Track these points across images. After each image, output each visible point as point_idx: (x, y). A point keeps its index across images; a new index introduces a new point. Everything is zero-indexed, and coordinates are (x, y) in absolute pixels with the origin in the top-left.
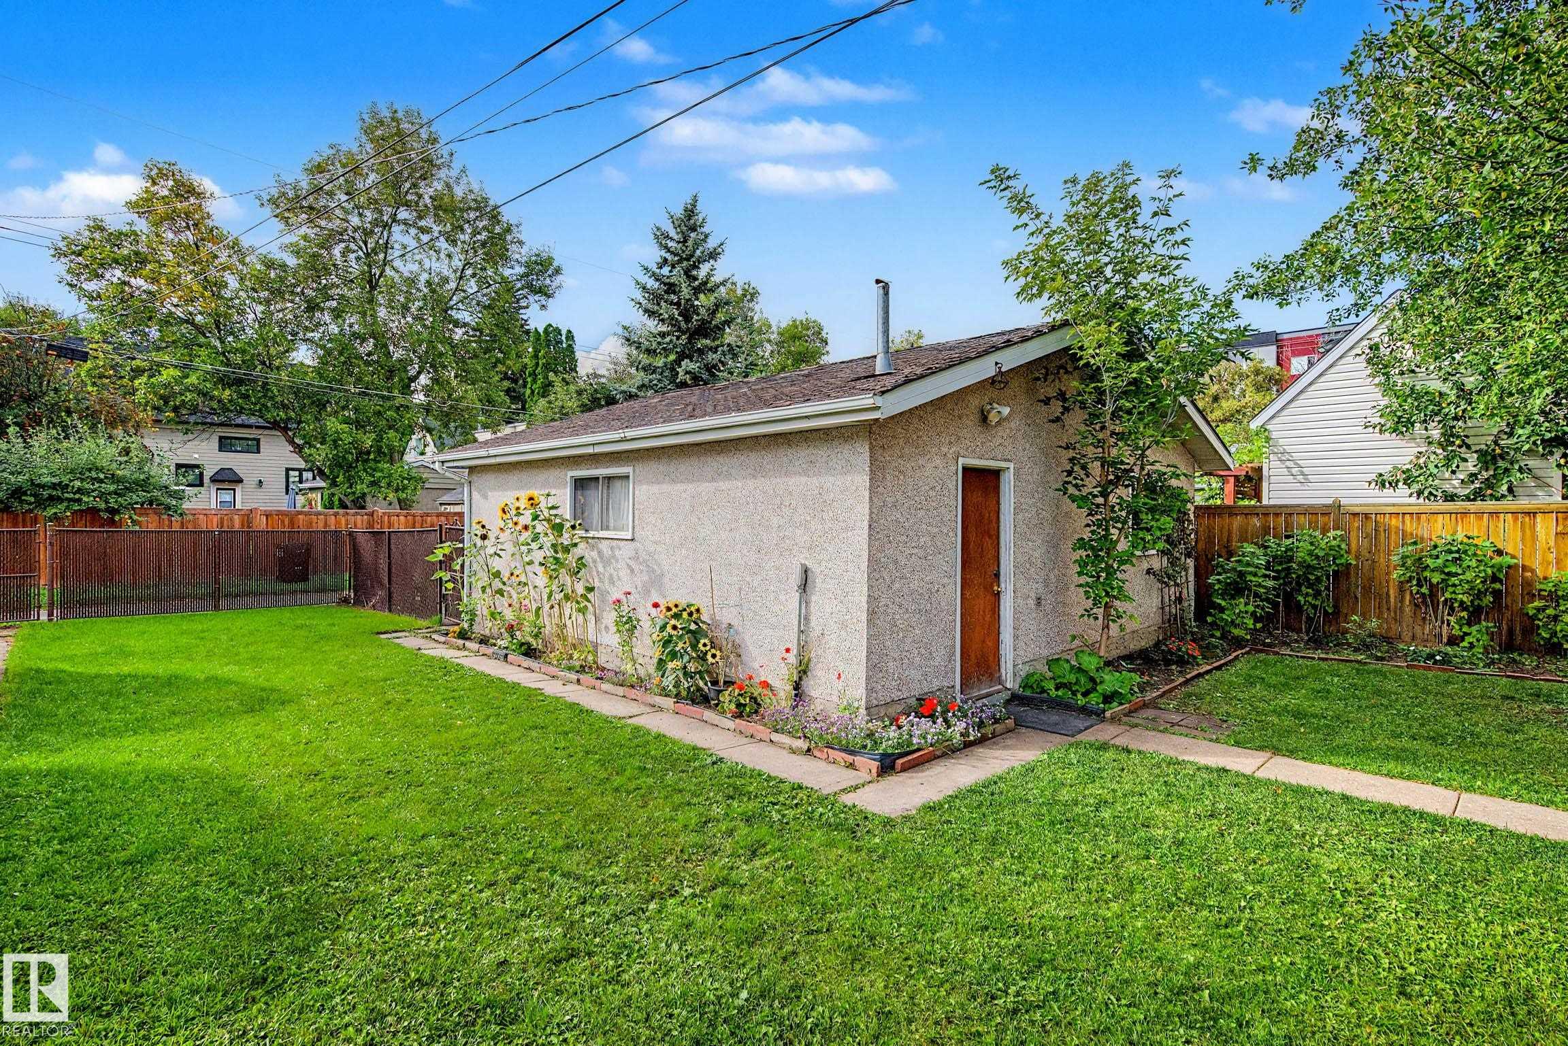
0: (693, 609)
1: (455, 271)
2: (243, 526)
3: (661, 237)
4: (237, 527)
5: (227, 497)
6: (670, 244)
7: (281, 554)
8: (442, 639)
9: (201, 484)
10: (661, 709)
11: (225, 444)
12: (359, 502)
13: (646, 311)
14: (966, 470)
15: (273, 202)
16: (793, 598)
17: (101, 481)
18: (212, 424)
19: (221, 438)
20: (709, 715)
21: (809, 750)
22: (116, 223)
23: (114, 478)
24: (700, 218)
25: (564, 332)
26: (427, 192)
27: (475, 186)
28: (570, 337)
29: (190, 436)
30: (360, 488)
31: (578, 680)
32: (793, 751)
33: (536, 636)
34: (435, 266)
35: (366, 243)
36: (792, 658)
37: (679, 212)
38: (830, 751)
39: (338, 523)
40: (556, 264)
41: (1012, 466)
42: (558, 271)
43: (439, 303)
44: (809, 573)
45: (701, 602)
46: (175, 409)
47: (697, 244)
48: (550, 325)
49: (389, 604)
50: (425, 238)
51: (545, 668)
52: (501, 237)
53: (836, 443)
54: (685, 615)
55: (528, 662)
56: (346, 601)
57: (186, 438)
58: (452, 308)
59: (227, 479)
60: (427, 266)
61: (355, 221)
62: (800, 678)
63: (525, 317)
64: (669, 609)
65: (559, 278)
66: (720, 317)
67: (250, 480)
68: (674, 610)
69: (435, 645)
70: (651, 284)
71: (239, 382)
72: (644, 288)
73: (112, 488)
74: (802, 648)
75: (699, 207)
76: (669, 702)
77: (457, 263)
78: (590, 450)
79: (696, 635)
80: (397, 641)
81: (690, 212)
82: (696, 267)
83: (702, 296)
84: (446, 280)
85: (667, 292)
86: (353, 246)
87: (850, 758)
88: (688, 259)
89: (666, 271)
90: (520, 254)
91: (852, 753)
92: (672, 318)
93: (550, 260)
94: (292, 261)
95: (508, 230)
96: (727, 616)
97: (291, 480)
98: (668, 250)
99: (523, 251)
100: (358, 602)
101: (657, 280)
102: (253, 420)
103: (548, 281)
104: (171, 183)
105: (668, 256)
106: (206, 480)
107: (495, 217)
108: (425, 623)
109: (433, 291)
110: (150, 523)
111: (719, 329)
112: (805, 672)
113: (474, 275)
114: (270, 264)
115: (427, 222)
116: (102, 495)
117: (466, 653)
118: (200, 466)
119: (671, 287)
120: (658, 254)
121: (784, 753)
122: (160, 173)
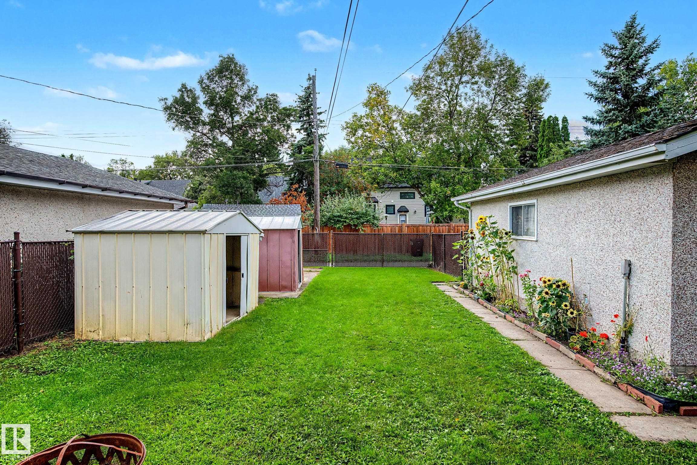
0: (560, 283)
1: (491, 100)
2: (399, 231)
3: (608, 50)
4: (397, 232)
5: (403, 218)
6: (614, 52)
8: (456, 287)
9: (394, 213)
10: (539, 339)
11: (403, 196)
12: (446, 220)
13: (597, 99)
15: (411, 88)
16: (621, 283)
17: (352, 214)
18: (391, 188)
19: (401, 193)
20: (562, 348)
21: (615, 383)
23: (356, 213)
24: (638, 28)
25: (560, 119)
26: (475, 64)
27: (501, 53)
28: (565, 120)
29: (384, 194)
30: (445, 213)
31: (505, 316)
32: (604, 381)
33: (493, 290)
34: (481, 100)
35: (448, 97)
36: (620, 321)
37: (621, 29)
38: (629, 387)
39: (435, 230)
40: (545, 82)
42: (547, 86)
44: (632, 267)
45: (567, 280)
46: (378, 183)
47: (634, 46)
48: (551, 116)
49: (445, 269)
50: (475, 87)
51: (493, 308)
52: (514, 76)
53: (649, 177)
54: (554, 286)
55: (486, 304)
56: (430, 266)
57: (382, 194)
58: (489, 119)
59: (404, 211)
60: (476, 101)
61: (443, 87)
62: (626, 336)
63: (541, 114)
64: (545, 282)
65: (547, 90)
67: (411, 210)
68: (548, 283)
69: (453, 290)
70: (601, 81)
71: (400, 169)
72: (595, 85)
73: (355, 216)
74: (627, 315)
75: (637, 22)
76: (543, 336)
77: (492, 96)
78: (511, 192)
79: (560, 298)
80: (438, 286)
81: (630, 26)
82: (633, 62)
83: (638, 79)
84: (486, 106)
85: (612, 83)
86: (443, 100)
87: (641, 395)
88: (627, 59)
89: (611, 70)
90: (525, 82)
91: (646, 393)
92: (614, 99)
93: (542, 81)
94: (419, 113)
95: (518, 71)
96: (584, 289)
97: (427, 210)
98: (612, 56)
99: (527, 80)
100: (435, 267)
101: (604, 77)
102: (406, 185)
103: (541, 93)
104: (376, 92)
105: (613, 60)
106: (396, 211)
107: (511, 65)
108: (455, 279)
109: (479, 112)
110: (368, 230)
111: (654, 99)
112: (630, 332)
113: (500, 100)
114: (411, 117)
115: (477, 78)
116: (352, 219)
117: (463, 296)
118: (394, 206)
119: (615, 80)
120: (606, 61)
121: (598, 381)
122: (373, 88)
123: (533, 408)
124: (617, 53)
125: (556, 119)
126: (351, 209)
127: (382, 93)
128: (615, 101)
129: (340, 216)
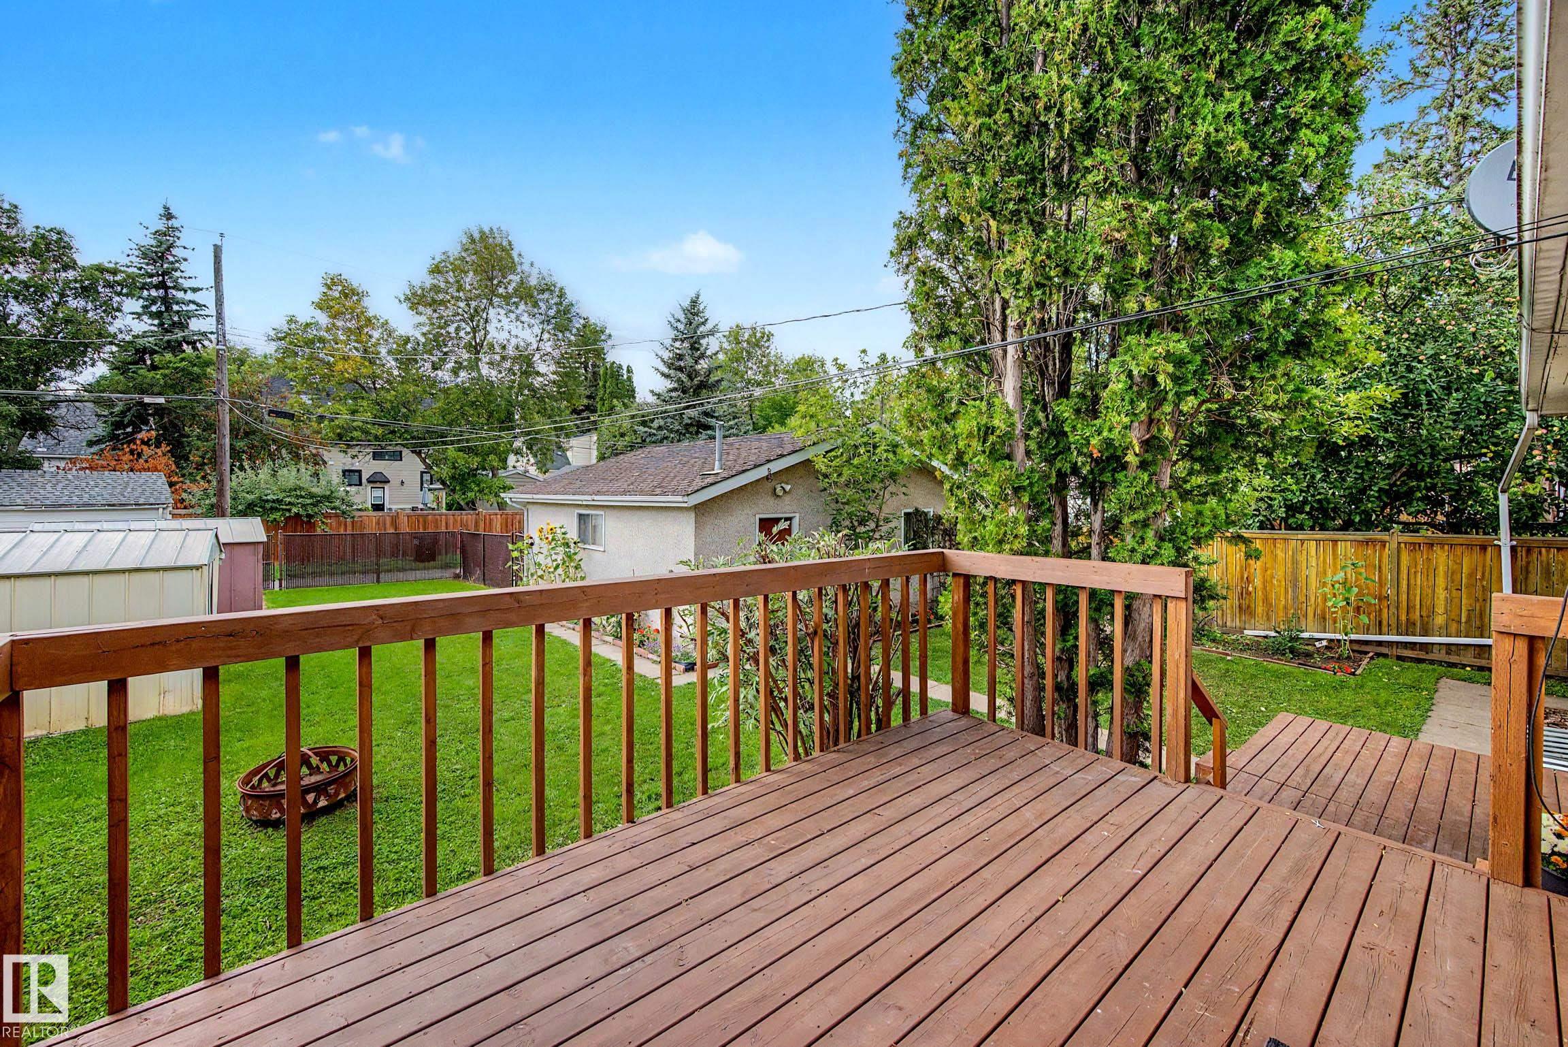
1: (535, 337)
2: (392, 525)
3: (673, 322)
5: (379, 493)
7: (416, 542)
9: (360, 484)
11: (377, 455)
12: (472, 505)
13: (663, 374)
14: (761, 520)
15: (407, 299)
17: (302, 497)
19: (374, 450)
22: (303, 318)
23: (312, 496)
24: (701, 307)
25: (625, 368)
27: (547, 276)
28: (629, 370)
30: (471, 495)
32: (655, 662)
34: (521, 334)
35: (472, 322)
37: (686, 303)
41: (797, 515)
43: (525, 361)
47: (699, 326)
48: (614, 362)
49: (483, 580)
52: (567, 311)
56: (457, 577)
59: (379, 480)
60: (515, 335)
66: (713, 378)
67: (395, 482)
70: (667, 355)
72: (661, 358)
73: (309, 501)
75: (701, 299)
76: (610, 639)
77: (537, 330)
78: (579, 503)
81: (694, 302)
82: (697, 342)
83: (702, 361)
84: (529, 344)
85: (678, 360)
86: (463, 325)
88: (692, 336)
89: (678, 344)
92: (679, 378)
94: (421, 337)
95: (571, 305)
97: (425, 482)
98: (677, 330)
100: (465, 577)
101: (670, 352)
104: (340, 288)
105: (678, 334)
106: (364, 480)
107: (562, 295)
109: (520, 352)
113: (549, 339)
114: (406, 340)
116: (303, 506)
118: (360, 472)
119: (680, 357)
120: (673, 334)
121: (649, 662)
122: (333, 282)
123: (606, 685)
124: (681, 327)
125: (620, 367)
126: (301, 489)
127: (354, 292)
128: (679, 380)
129: (279, 501)
